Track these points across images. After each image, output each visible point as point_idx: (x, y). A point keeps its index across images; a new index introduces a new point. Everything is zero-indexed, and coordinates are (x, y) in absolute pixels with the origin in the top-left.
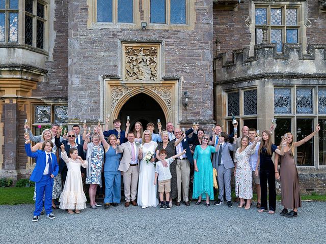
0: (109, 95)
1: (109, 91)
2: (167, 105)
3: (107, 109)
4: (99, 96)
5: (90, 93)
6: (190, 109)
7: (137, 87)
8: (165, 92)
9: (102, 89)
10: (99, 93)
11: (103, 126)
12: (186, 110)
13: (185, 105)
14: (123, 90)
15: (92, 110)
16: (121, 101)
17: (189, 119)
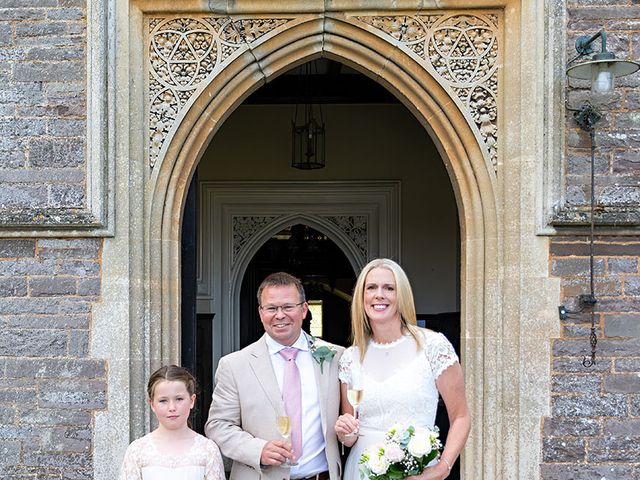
0: (138, 69)
1: (137, 46)
2: (471, 120)
3: (124, 147)
4: (78, 73)
5: (32, 55)
6: (612, 145)
7: (299, 19)
8: (464, 46)
9: (94, 27)
10: (80, 55)
11: (106, 244)
12: (588, 145)
13: (585, 119)
14: (217, 37)
15: (43, 155)
16: (207, 100)
17: (604, 199)
